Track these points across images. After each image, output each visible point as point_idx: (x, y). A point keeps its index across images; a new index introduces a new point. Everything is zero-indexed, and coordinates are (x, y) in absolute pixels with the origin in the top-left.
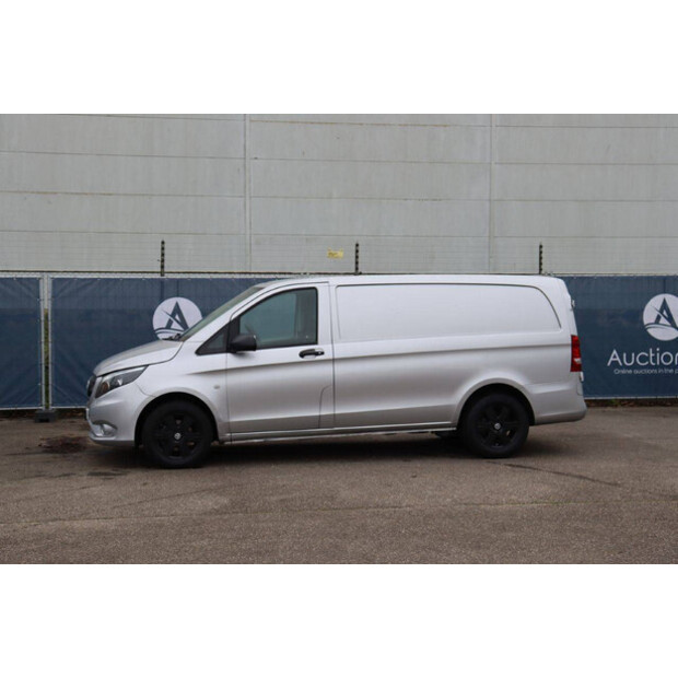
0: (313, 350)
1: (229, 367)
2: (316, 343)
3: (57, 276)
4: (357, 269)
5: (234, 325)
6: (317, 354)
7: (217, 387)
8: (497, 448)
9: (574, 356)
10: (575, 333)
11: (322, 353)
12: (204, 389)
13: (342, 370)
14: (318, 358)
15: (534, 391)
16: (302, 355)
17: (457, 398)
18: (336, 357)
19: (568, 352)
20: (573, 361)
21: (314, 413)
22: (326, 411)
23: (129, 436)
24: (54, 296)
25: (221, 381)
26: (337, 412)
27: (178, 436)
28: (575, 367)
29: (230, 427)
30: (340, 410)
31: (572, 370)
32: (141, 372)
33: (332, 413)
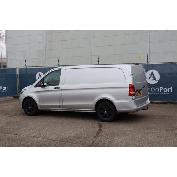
0: (58, 87)
2: (59, 85)
4: (147, 62)
7: (37, 96)
9: (130, 91)
11: (59, 88)
12: (34, 96)
13: (64, 93)
14: (59, 89)
15: (116, 102)
16: (55, 88)
18: (62, 89)
19: (128, 89)
20: (129, 93)
25: (38, 94)
26: (63, 104)
27: (30, 107)
28: (130, 95)
29: (41, 106)
30: (64, 104)
31: (129, 96)
32: (24, 91)
33: (62, 104)
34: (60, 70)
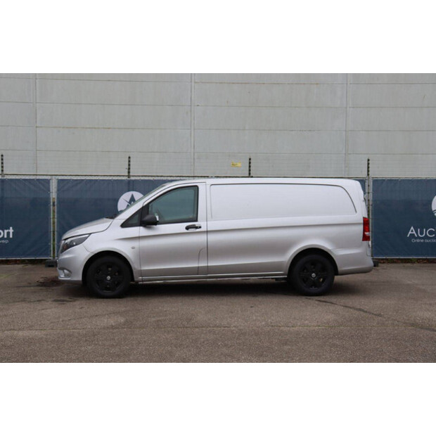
0: (194, 225)
1: (141, 235)
2: (196, 220)
3: (60, 178)
4: (250, 174)
5: (145, 209)
6: (197, 228)
7: (133, 248)
8: (313, 289)
9: (364, 231)
10: (366, 216)
11: (200, 227)
12: (125, 249)
13: (213, 238)
14: (198, 230)
15: (338, 253)
16: (187, 228)
17: (287, 257)
18: (209, 230)
19: (361, 228)
20: (364, 235)
21: (195, 265)
22: (203, 264)
23: (79, 277)
24: (58, 190)
25: (136, 244)
26: (209, 265)
27: (109, 278)
28: (365, 238)
29: (142, 273)
30: (212, 263)
31: (363, 240)
32: (87, 238)
33: (206, 265)
34: (196, 186)
